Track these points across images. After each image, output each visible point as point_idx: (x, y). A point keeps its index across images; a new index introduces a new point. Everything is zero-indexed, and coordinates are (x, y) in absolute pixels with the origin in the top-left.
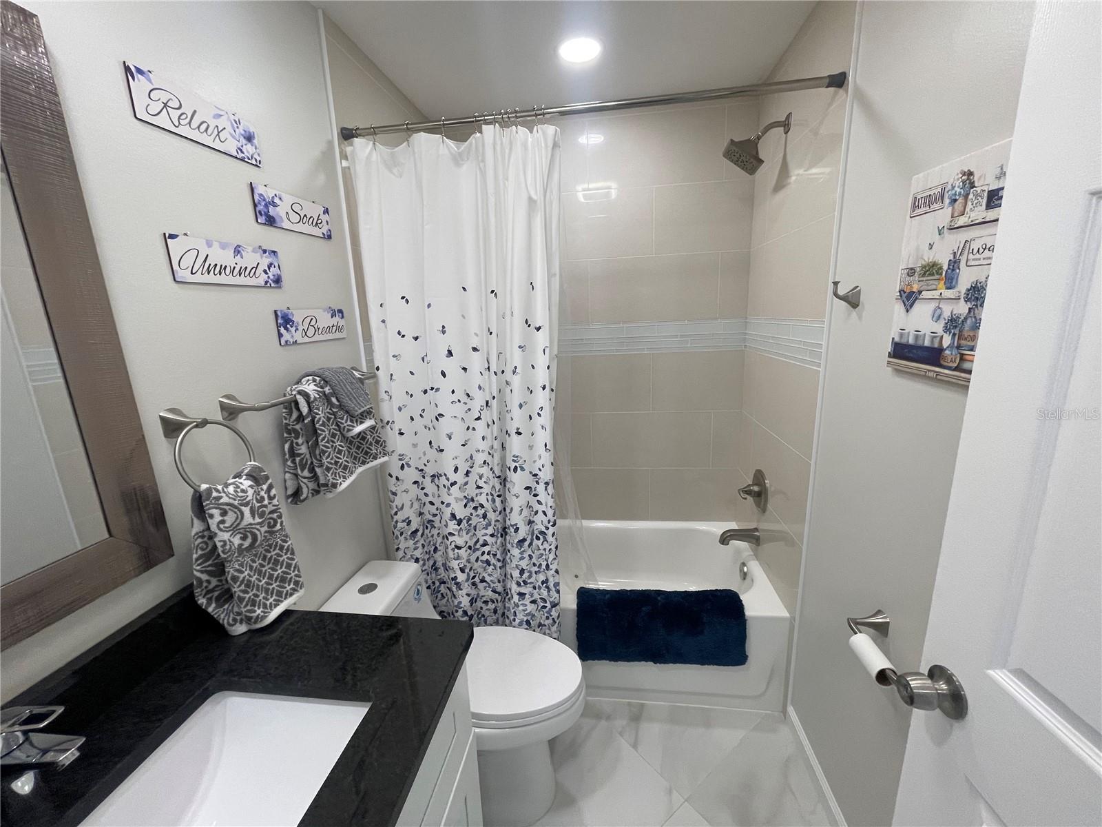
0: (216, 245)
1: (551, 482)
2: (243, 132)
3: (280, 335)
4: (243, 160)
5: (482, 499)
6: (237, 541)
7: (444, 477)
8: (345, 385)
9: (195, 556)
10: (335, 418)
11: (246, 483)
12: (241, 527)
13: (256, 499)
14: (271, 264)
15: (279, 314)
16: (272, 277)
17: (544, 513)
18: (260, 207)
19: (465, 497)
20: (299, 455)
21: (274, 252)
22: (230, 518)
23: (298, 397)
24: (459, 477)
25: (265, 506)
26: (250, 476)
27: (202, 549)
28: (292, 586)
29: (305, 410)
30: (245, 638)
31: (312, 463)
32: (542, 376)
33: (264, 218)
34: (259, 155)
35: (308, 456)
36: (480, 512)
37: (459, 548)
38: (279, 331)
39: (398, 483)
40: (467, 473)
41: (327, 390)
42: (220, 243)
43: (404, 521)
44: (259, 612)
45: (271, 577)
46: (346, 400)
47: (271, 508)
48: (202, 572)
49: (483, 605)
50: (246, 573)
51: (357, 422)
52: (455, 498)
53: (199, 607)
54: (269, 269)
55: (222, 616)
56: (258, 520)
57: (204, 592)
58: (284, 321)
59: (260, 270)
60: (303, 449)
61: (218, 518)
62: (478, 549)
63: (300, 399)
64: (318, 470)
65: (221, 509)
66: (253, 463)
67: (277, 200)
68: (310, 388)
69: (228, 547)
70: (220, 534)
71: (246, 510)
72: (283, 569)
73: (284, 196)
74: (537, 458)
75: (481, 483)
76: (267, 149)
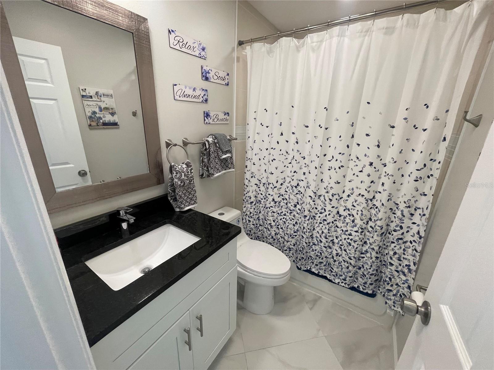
0: (188, 88)
2: (202, 47)
3: (205, 120)
4: (200, 57)
6: (179, 183)
8: (222, 140)
9: (169, 184)
10: (217, 151)
11: (184, 166)
12: (181, 178)
13: (187, 172)
14: (205, 94)
15: (205, 112)
16: (204, 99)
18: (204, 74)
20: (204, 162)
21: (206, 90)
22: (178, 175)
23: (206, 142)
25: (189, 175)
26: (186, 164)
27: (171, 183)
28: (193, 202)
29: (207, 147)
30: (179, 213)
31: (208, 166)
33: (205, 78)
34: (206, 55)
35: (207, 163)
38: (204, 118)
41: (216, 141)
42: (189, 87)
43: (248, 197)
44: (182, 206)
45: (188, 197)
46: (221, 146)
47: (191, 176)
48: (170, 190)
50: (181, 193)
51: (224, 154)
53: (169, 200)
54: (204, 96)
55: (174, 204)
56: (186, 178)
57: (170, 196)
58: (207, 115)
59: (201, 97)
60: (206, 160)
61: (175, 174)
63: (207, 143)
64: (209, 168)
65: (176, 172)
66: (188, 160)
67: (210, 71)
68: (210, 139)
69: (177, 184)
70: (175, 179)
71: (183, 174)
72: (192, 196)
73: (213, 70)
76: (209, 53)
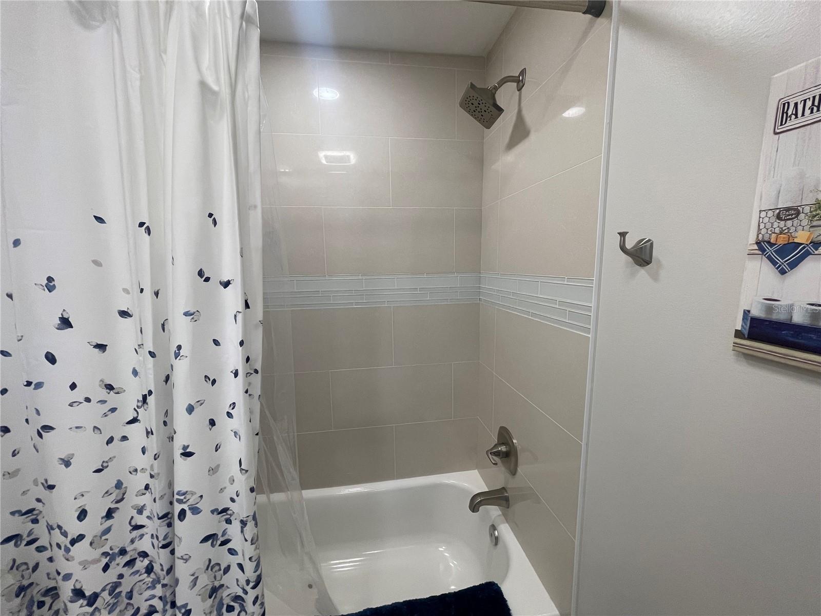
1: (251, 518)
7: (57, 530)
19: (104, 553)
32: (233, 357)
74: (227, 484)
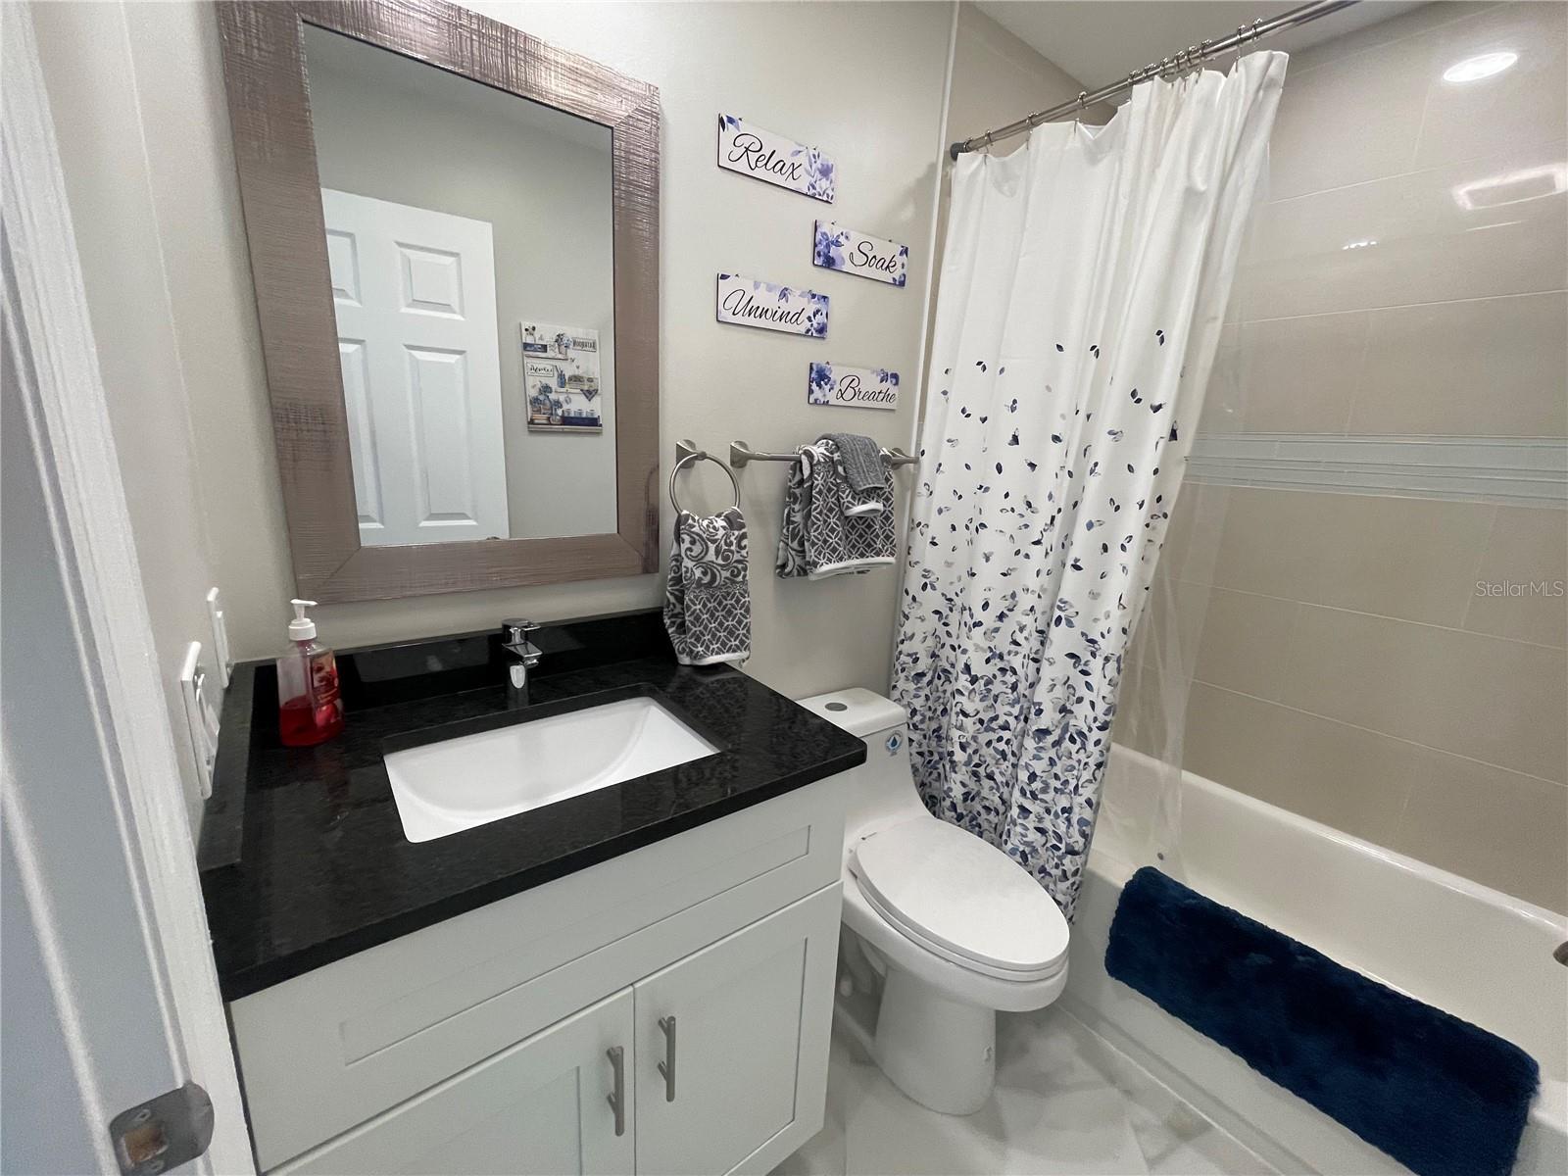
0: (763, 286)
1: (1115, 658)
2: (820, 166)
3: (811, 391)
4: (813, 197)
5: (1016, 662)
6: (698, 573)
7: (968, 611)
8: (858, 455)
9: (669, 577)
10: (838, 491)
11: (720, 523)
12: (704, 561)
13: (726, 541)
14: (818, 311)
15: (814, 367)
16: (815, 325)
17: (1092, 704)
18: (820, 248)
19: (990, 647)
20: (795, 522)
21: (825, 298)
22: (697, 549)
23: (803, 457)
24: (988, 618)
25: (732, 552)
26: (727, 519)
27: (675, 573)
28: (737, 642)
29: (806, 472)
30: (686, 671)
31: (803, 536)
32: (1142, 486)
33: (822, 258)
34: (833, 190)
35: (801, 526)
36: (1010, 679)
37: (966, 715)
38: (810, 386)
39: (914, 605)
40: (1001, 617)
41: (836, 456)
42: (768, 285)
43: (909, 655)
44: (700, 649)
45: (721, 624)
46: (853, 472)
47: (737, 557)
48: (671, 594)
49: (982, 811)
50: (698, 607)
51: (859, 499)
52: (975, 645)
53: (664, 625)
54: (814, 316)
55: (676, 641)
56: (720, 561)
57: (670, 613)
58: (820, 376)
59: (803, 317)
60: (798, 518)
61: (686, 545)
62: (994, 730)
63: (805, 460)
64: (806, 543)
65: (691, 537)
66: (736, 508)
67: (842, 239)
68: (819, 451)
69: (689, 575)
70: (686, 559)
71: (712, 547)
72: (734, 623)
73: (853, 235)
74: (1102, 616)
75: (1020, 638)
76: (842, 183)
